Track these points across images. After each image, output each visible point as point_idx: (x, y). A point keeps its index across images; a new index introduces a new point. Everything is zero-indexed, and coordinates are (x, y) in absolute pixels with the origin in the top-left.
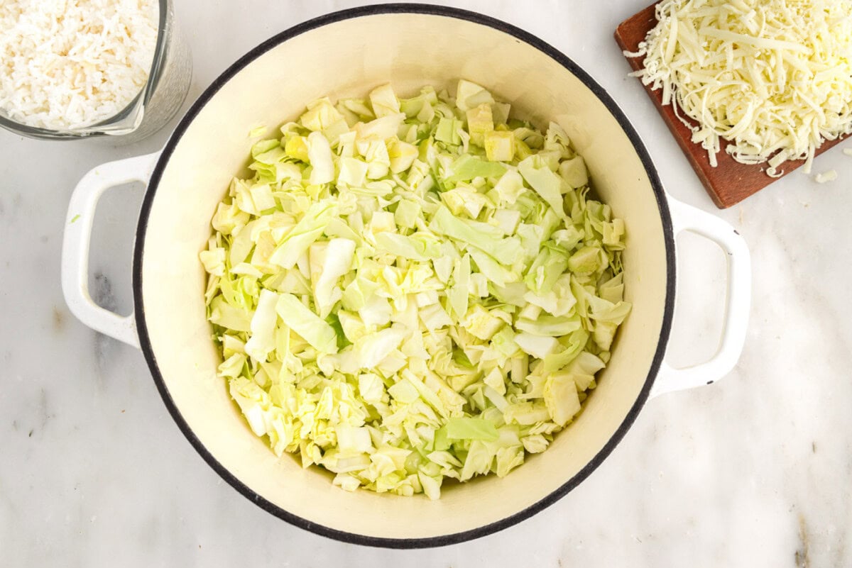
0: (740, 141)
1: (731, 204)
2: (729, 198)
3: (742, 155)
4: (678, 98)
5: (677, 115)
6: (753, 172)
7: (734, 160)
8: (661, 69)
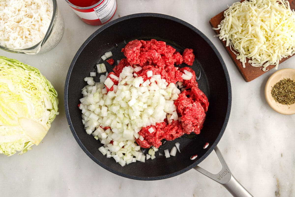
0: (254, 58)
1: (250, 81)
2: (249, 79)
3: (254, 63)
4: (232, 44)
5: (231, 50)
6: (258, 69)
7: (251, 65)
8: (226, 34)
